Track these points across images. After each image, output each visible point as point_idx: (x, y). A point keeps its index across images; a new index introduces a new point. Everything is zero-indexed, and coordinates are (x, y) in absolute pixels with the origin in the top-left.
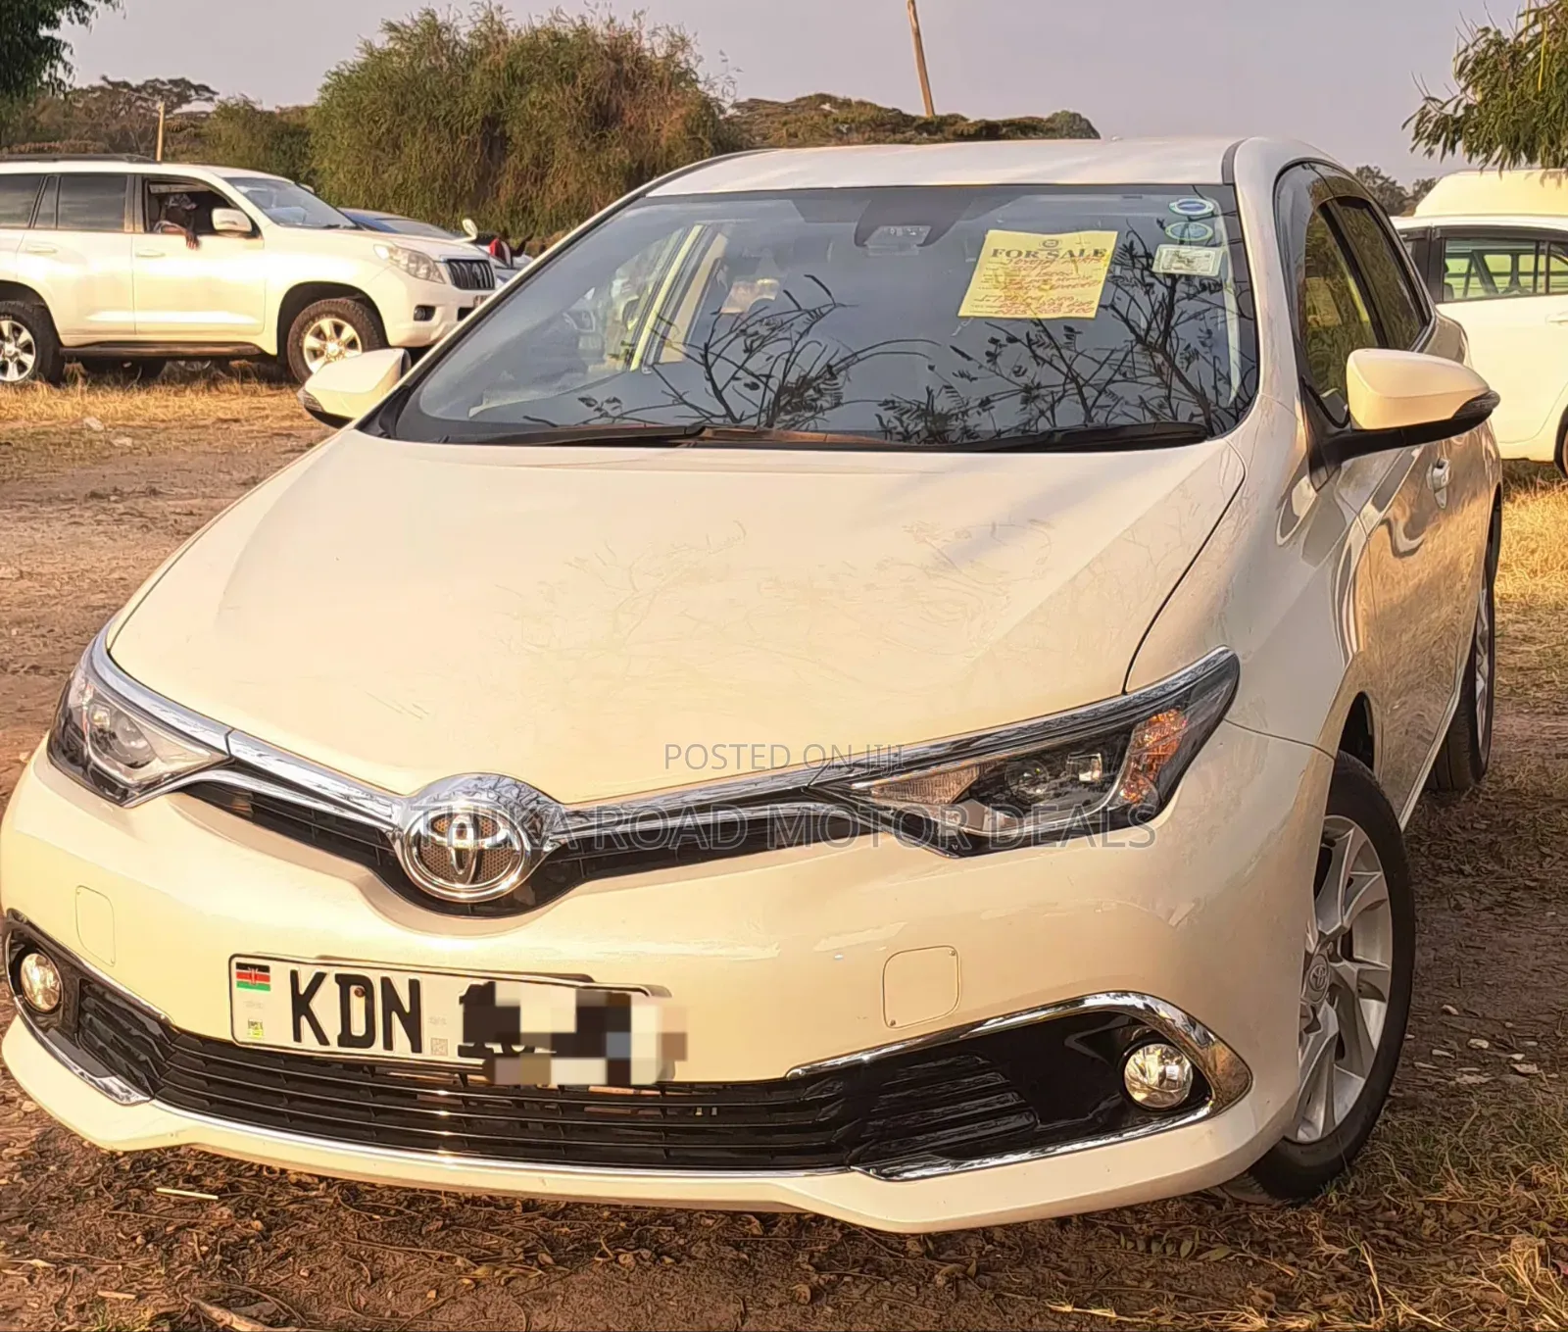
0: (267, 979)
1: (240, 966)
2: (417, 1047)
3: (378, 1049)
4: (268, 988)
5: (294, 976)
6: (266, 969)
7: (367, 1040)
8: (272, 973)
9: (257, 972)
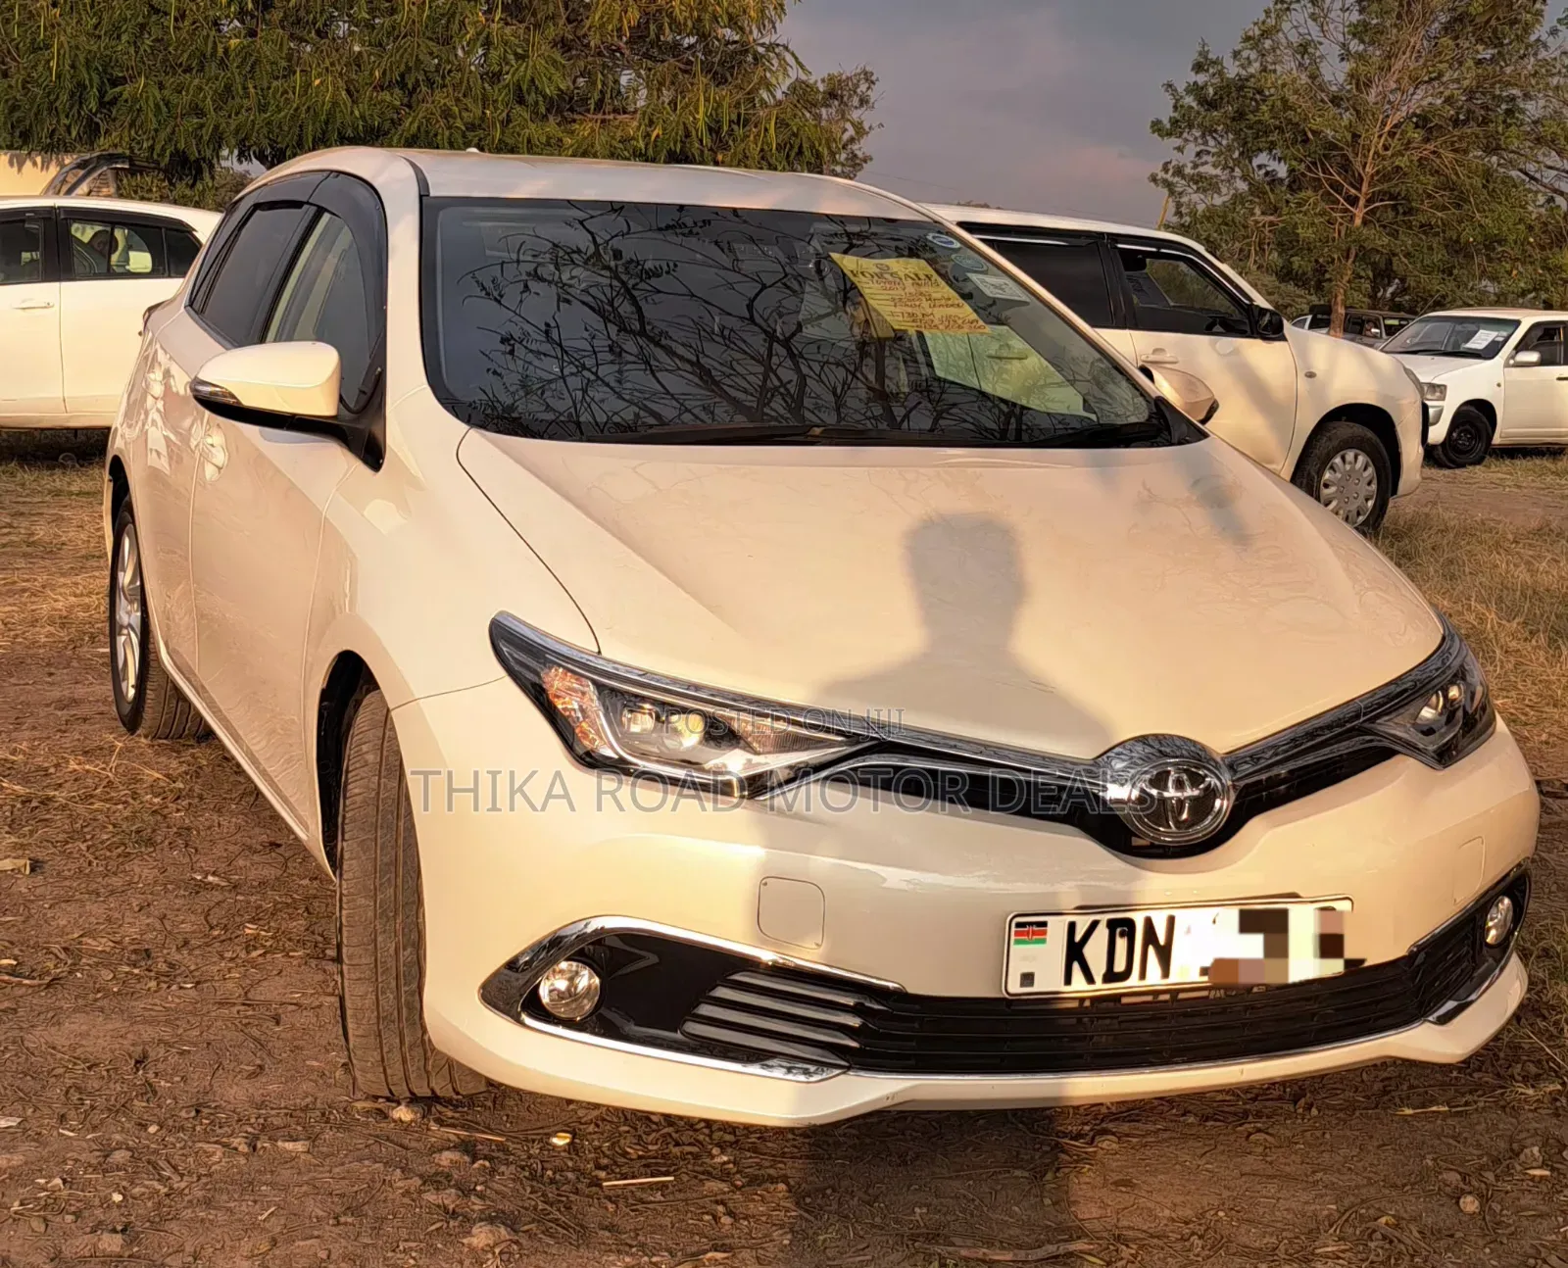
0: (1044, 933)
1: (1019, 925)
2: (1166, 974)
3: (1133, 981)
4: (1043, 941)
5: (1072, 927)
6: (1044, 924)
7: (1125, 975)
8: (1049, 928)
9: (1035, 928)
